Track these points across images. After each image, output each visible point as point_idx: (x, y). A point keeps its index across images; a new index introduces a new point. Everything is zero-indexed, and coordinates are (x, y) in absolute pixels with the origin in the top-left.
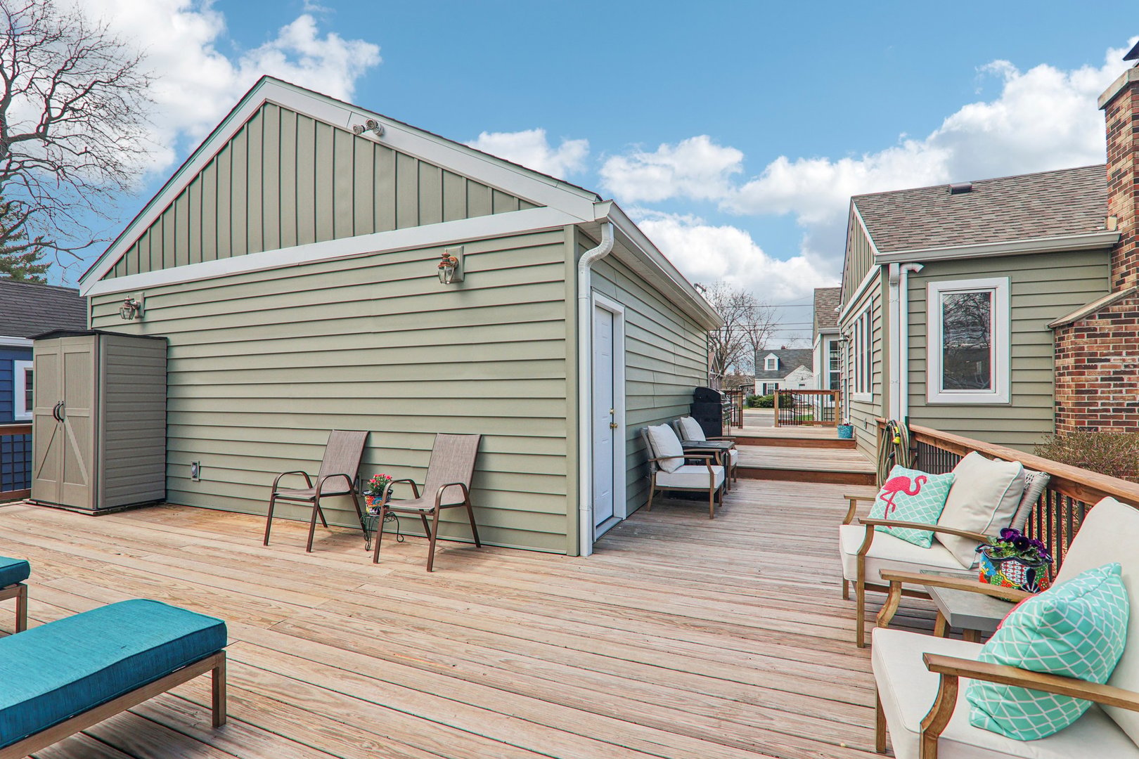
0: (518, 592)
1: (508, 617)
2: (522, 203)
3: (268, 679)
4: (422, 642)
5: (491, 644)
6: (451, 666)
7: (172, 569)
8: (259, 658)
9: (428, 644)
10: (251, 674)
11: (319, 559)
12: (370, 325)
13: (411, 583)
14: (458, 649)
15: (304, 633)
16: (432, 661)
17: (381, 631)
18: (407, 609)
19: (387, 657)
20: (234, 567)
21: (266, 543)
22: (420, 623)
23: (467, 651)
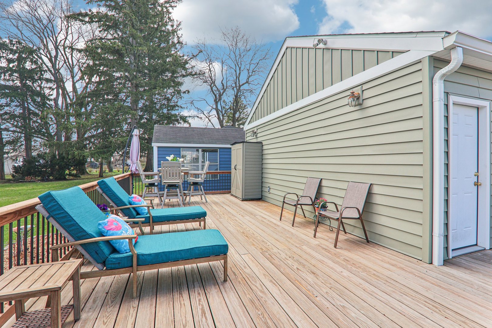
0: (375, 272)
1: (360, 284)
2: (394, 53)
3: (248, 271)
4: (310, 280)
5: (341, 294)
6: (315, 296)
7: (249, 223)
8: (251, 262)
9: (312, 282)
10: (245, 267)
11: (294, 230)
12: (322, 131)
13: (323, 251)
14: (323, 289)
15: (270, 259)
16: (309, 290)
17: (297, 268)
18: (313, 262)
19: (292, 280)
20: (266, 227)
21: (280, 220)
22: (315, 270)
23: (327, 292)
